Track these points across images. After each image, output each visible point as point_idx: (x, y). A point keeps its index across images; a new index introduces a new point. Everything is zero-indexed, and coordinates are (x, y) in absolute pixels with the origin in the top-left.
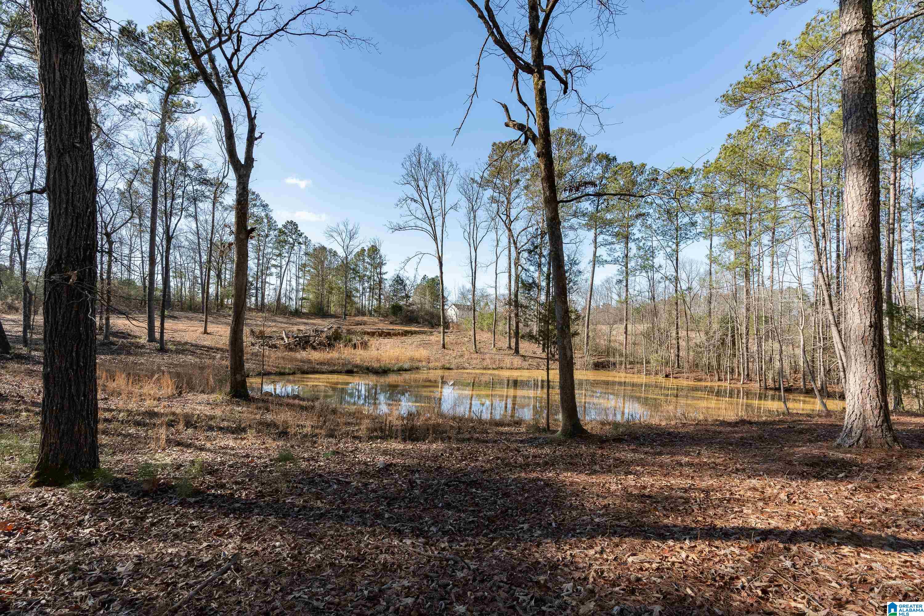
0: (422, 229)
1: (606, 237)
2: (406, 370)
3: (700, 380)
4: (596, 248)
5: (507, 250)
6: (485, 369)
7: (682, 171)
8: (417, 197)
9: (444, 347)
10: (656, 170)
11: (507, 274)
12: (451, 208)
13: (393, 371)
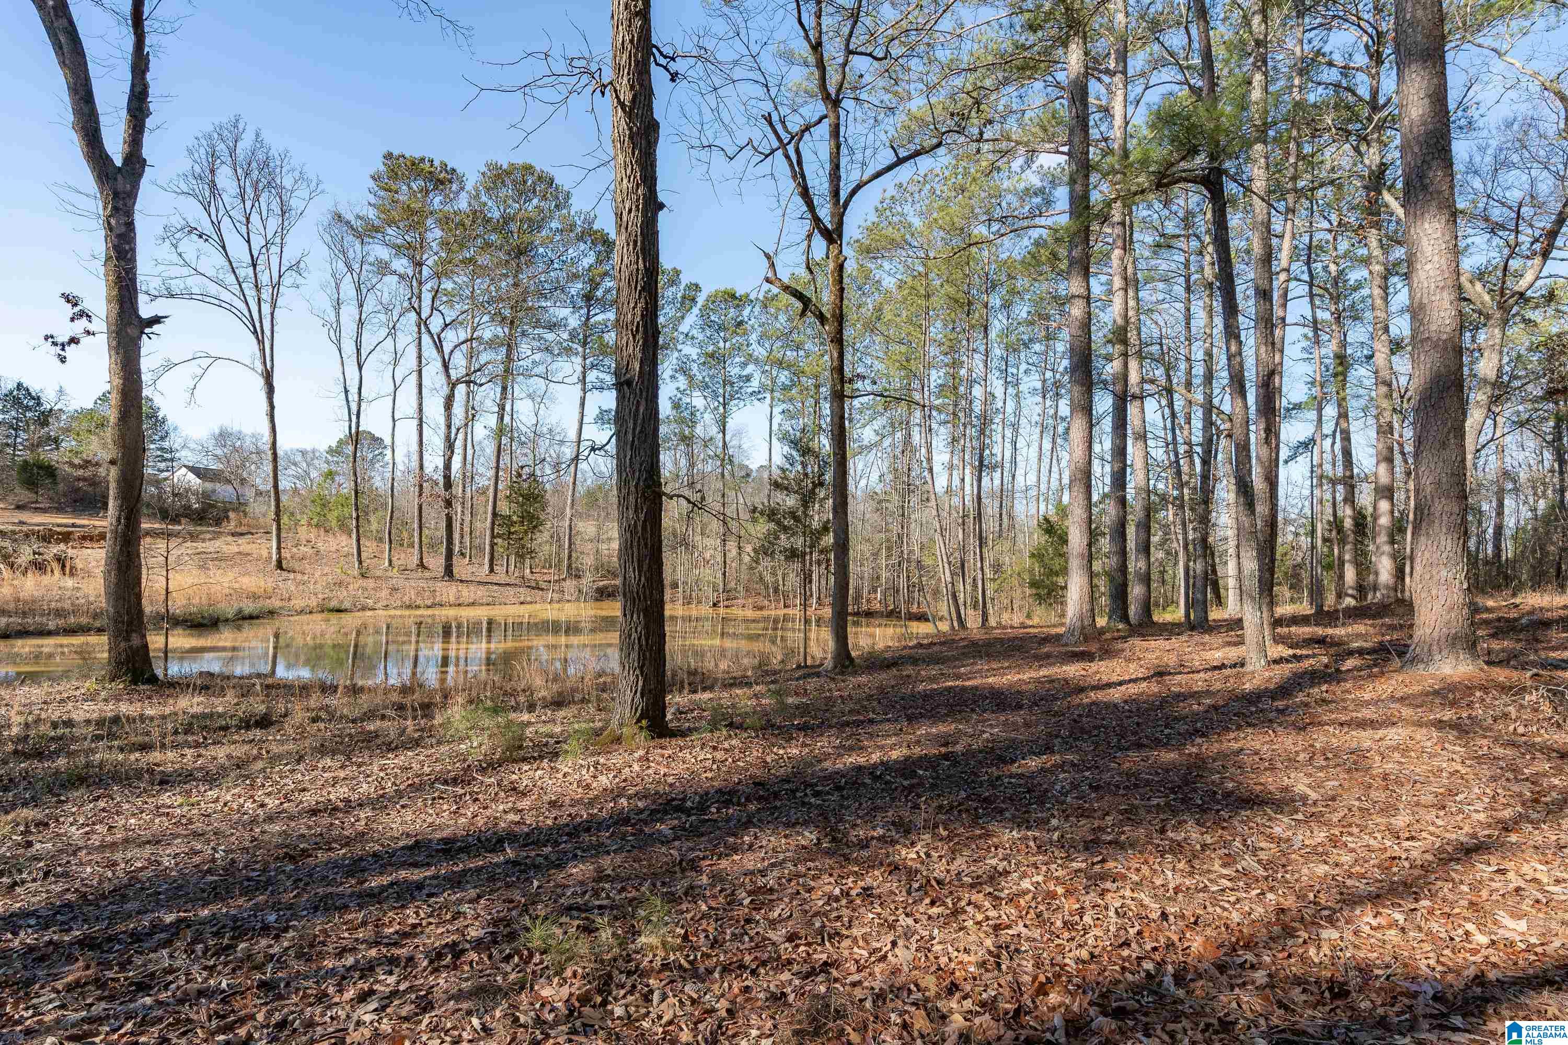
0: (220, 303)
1: (602, 376)
2: (251, 617)
3: (761, 608)
4: (584, 391)
5: (414, 376)
6: (409, 607)
7: (733, 296)
8: (208, 229)
9: (279, 566)
10: (697, 286)
11: (415, 422)
12: (290, 268)
13: (227, 620)
